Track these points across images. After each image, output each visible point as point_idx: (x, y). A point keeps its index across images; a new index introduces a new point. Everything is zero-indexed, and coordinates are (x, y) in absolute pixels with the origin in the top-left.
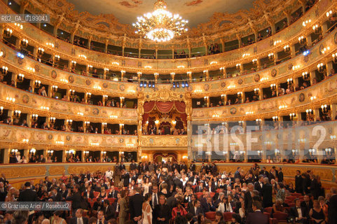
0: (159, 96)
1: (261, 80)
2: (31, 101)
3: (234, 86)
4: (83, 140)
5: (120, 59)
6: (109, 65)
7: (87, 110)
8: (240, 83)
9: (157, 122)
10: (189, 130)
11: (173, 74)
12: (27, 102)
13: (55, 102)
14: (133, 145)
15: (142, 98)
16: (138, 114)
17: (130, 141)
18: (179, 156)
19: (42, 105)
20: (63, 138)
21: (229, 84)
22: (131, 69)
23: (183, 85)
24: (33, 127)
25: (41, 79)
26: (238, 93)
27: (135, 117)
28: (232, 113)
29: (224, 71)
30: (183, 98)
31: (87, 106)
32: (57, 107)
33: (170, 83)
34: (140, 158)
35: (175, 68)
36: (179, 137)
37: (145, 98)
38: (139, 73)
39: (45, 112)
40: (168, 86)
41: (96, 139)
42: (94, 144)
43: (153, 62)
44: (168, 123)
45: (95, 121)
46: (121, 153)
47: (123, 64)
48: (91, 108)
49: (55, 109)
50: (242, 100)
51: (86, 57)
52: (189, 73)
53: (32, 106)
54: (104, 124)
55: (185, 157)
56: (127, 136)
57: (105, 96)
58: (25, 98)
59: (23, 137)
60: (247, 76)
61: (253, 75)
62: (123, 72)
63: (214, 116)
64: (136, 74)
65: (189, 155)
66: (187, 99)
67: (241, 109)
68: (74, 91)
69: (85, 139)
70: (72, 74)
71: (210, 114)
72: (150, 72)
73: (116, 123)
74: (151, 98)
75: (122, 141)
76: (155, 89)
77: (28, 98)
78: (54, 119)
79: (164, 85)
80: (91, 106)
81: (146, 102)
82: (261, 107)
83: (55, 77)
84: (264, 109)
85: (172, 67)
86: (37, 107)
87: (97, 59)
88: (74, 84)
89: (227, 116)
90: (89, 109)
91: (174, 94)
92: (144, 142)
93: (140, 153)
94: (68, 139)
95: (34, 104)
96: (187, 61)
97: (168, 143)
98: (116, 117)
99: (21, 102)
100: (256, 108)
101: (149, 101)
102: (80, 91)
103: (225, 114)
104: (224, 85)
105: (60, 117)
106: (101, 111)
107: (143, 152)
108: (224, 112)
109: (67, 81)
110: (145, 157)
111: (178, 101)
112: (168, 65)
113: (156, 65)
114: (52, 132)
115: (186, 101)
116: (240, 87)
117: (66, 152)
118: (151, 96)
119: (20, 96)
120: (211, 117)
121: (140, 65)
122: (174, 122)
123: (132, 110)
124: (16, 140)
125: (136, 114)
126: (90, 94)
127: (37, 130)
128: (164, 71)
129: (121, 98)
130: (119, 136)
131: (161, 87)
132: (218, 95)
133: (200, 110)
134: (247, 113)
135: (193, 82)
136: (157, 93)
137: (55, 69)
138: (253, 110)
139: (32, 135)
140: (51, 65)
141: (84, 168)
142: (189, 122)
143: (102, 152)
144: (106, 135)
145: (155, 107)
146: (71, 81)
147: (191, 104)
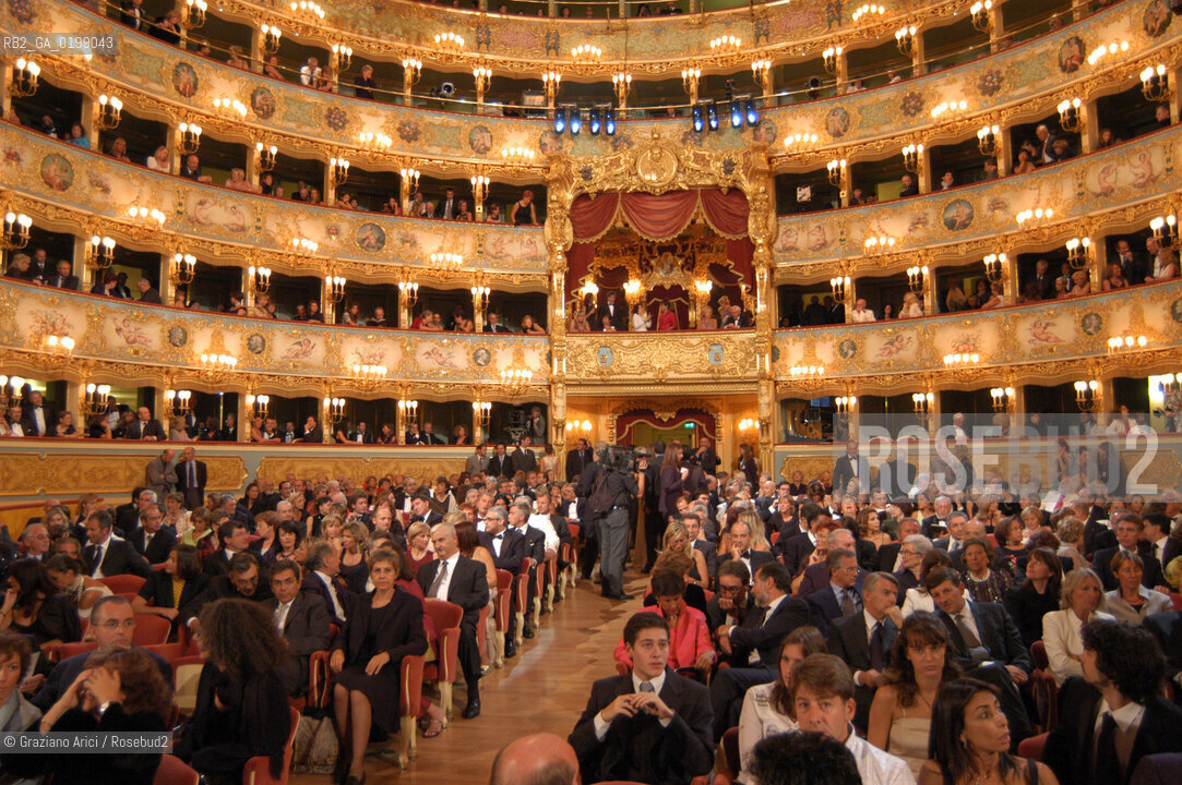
0: (632, 171)
1: (1094, 58)
2: (82, 181)
3: (964, 105)
4: (318, 353)
5: (468, 22)
6: (426, 49)
7: (333, 231)
8: (989, 88)
9: (633, 288)
10: (763, 306)
11: (692, 74)
12: (64, 186)
13: (194, 193)
14: (527, 374)
15: (564, 180)
16: (551, 249)
17: (519, 357)
18: (724, 421)
19: (136, 203)
20: (234, 341)
21: (939, 98)
22: (517, 61)
23: (737, 120)
24: (97, 290)
25: (124, 93)
26: (982, 134)
27: (535, 258)
28: (951, 225)
29: (916, 45)
30: (739, 173)
31: (335, 214)
32: (202, 213)
33: (679, 113)
34: (560, 426)
35: (702, 48)
36: (720, 337)
37: (577, 180)
38: (551, 78)
39: (151, 232)
40: (671, 129)
41: (377, 349)
42: (366, 369)
43: (609, 31)
44: (676, 289)
45: (370, 275)
46: (480, 407)
47: (483, 41)
48: (351, 222)
49: (194, 221)
50: (1001, 165)
51: (321, 14)
52: (762, 65)
53: (86, 203)
54: (406, 288)
55: (747, 424)
56: (502, 340)
57: (408, 175)
58: (53, 169)
59: (53, 329)
60: (1022, 53)
61: (1051, 45)
62: (481, 73)
63: (870, 242)
64: (536, 85)
65: (765, 412)
66: (753, 174)
67: (997, 205)
68: (274, 150)
69: (329, 350)
70: (269, 84)
71: (856, 234)
72: (595, 75)
73: (459, 284)
74: (601, 181)
75: (482, 361)
76: (617, 141)
77: (67, 167)
78: (191, 260)
79: (657, 124)
80: (349, 215)
81: (582, 197)
82: (1093, 183)
83: (189, 91)
84: (1107, 193)
85: (688, 48)
86: (115, 209)
87: (370, 23)
88: (277, 123)
89: (931, 239)
90: (345, 228)
91: (699, 159)
92: (575, 363)
93: (559, 411)
94: (255, 347)
95: (98, 197)
96: (752, 16)
97: (675, 366)
98: (457, 259)
99: (36, 184)
100: (1068, 191)
101: (591, 190)
102: (299, 151)
103: (919, 233)
104: (914, 105)
105: (218, 257)
106: (394, 237)
107: (574, 404)
108: (919, 222)
109: (242, 109)
110: (581, 425)
111: (716, 188)
112: (670, 40)
113: (618, 40)
114: (188, 316)
115: (747, 187)
116: (992, 105)
117: (250, 400)
118: (599, 173)
119: (27, 158)
120: (859, 249)
121: (553, 46)
122: (703, 287)
123: (525, 232)
124: (18, 340)
125: (542, 249)
126: (346, 165)
127: (113, 304)
128: (656, 66)
129: (479, 182)
130: (470, 340)
131: (643, 130)
132: (888, 153)
133: (813, 221)
134: (1023, 217)
135: (780, 102)
136: (625, 157)
137: (189, 58)
138: (1053, 201)
139: (95, 325)
140: (172, 40)
141: (329, 467)
142: (762, 274)
143: (401, 405)
144: (415, 336)
145: (619, 217)
146: (263, 110)
147: (771, 195)
